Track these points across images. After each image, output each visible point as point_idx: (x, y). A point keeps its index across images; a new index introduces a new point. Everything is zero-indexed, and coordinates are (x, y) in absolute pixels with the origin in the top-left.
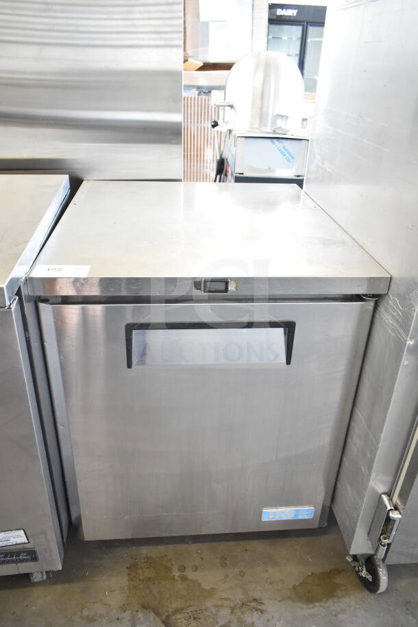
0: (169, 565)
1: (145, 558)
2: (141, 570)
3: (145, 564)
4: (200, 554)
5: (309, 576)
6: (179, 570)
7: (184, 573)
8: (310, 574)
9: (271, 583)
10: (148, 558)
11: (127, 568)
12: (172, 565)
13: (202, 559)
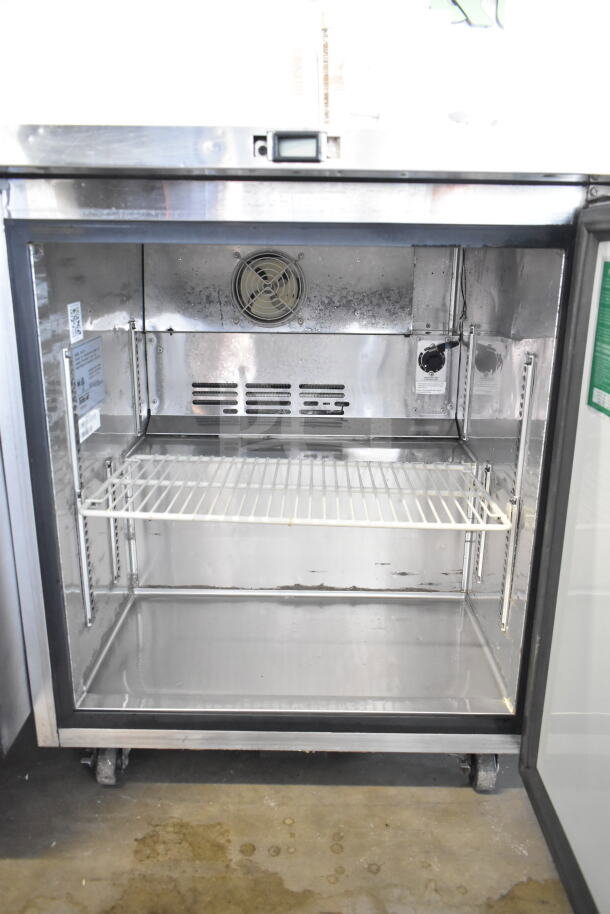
0: (222, 841)
1: (174, 826)
2: (162, 847)
3: (175, 836)
4: (290, 825)
5: (522, 883)
6: (242, 852)
7: (251, 858)
8: (524, 879)
9: (436, 890)
10: (181, 826)
11: (136, 840)
12: (229, 841)
13: (292, 835)
